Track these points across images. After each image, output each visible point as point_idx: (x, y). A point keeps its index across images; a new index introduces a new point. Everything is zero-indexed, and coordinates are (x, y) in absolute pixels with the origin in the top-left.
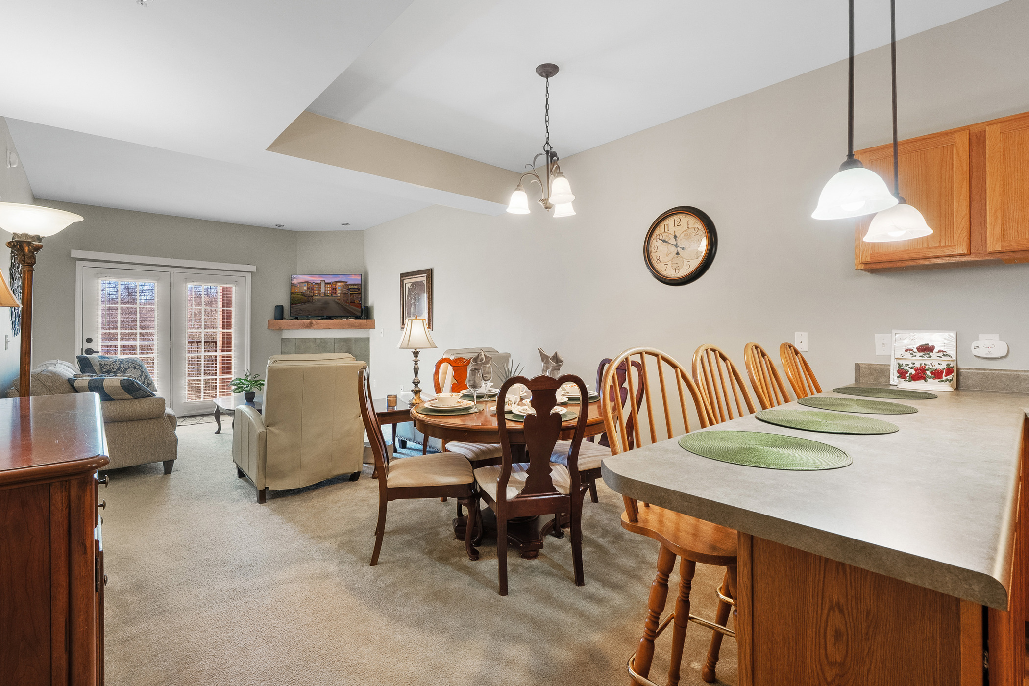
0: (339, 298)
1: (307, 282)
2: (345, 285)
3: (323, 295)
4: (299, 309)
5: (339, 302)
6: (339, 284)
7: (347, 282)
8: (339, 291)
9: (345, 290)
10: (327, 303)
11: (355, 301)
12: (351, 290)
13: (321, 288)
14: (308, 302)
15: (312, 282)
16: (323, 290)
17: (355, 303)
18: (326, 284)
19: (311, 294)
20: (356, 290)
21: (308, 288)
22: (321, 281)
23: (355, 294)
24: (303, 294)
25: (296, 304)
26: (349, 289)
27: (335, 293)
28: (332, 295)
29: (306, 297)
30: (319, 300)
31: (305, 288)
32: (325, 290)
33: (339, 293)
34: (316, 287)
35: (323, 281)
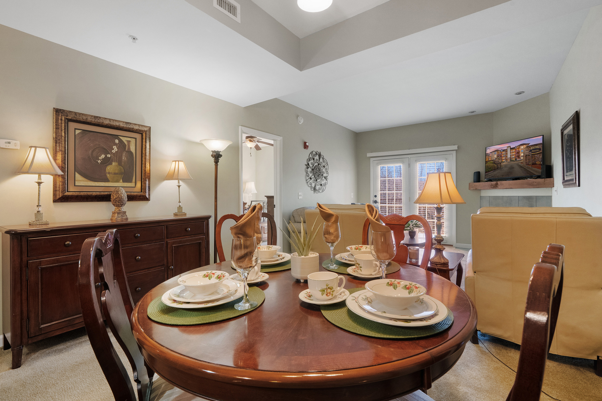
0: (522, 161)
1: (497, 151)
2: (527, 147)
3: (509, 161)
4: (491, 176)
5: (522, 165)
6: (522, 147)
7: (529, 144)
8: (522, 154)
9: (527, 152)
10: (512, 168)
11: (537, 163)
12: (533, 151)
13: (507, 153)
14: (497, 168)
15: (500, 150)
16: (509, 156)
17: (536, 164)
18: (511, 149)
19: (500, 161)
20: (537, 150)
21: (498, 156)
22: (507, 147)
23: (536, 155)
24: (494, 162)
25: (489, 171)
26: (531, 151)
27: (519, 157)
28: (516, 159)
29: (496, 164)
30: (506, 166)
31: (495, 156)
32: (511, 156)
33: (522, 156)
34: (503, 154)
35: (508, 147)
